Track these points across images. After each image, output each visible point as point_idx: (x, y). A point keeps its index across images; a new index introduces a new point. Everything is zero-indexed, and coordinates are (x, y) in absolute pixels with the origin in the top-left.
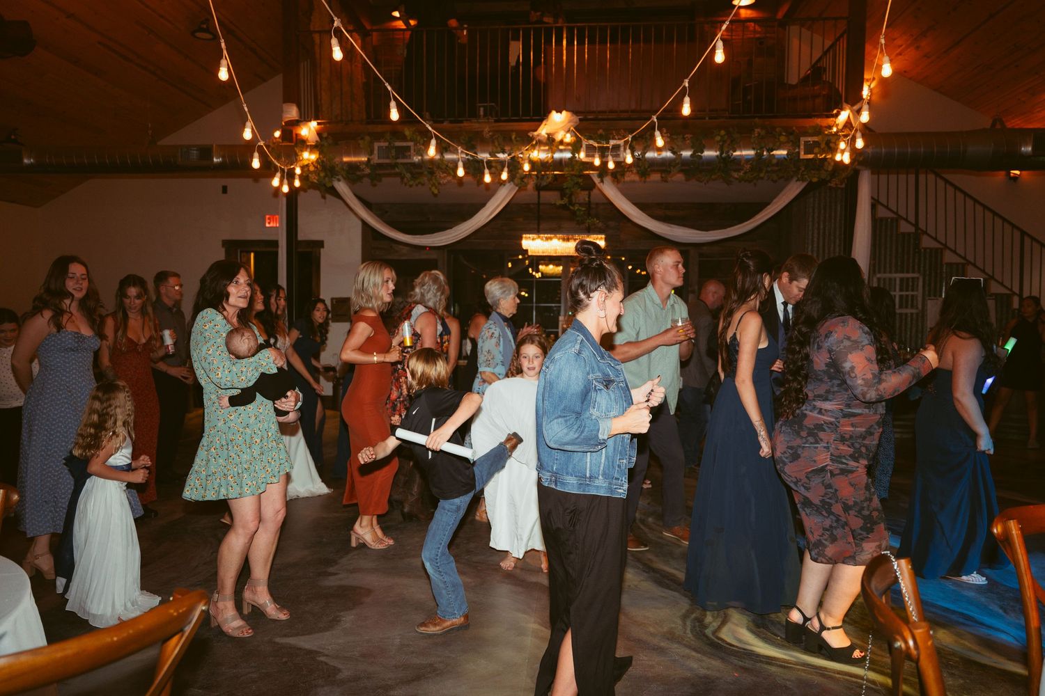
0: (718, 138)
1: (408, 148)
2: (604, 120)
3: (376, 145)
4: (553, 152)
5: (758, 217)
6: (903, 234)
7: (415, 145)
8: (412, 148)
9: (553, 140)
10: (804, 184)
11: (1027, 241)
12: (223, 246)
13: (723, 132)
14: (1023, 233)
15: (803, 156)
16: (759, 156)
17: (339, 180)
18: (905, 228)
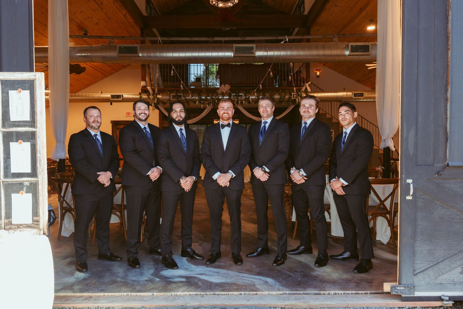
0: (270, 93)
1: (181, 96)
2: (238, 86)
3: (172, 95)
4: (224, 97)
5: (282, 114)
6: (328, 118)
7: (183, 94)
8: (182, 96)
9: (224, 93)
10: (295, 105)
11: (363, 119)
12: (111, 122)
13: (271, 91)
14: (362, 117)
15: (293, 98)
16: (281, 98)
17: (159, 104)
18: (328, 116)
